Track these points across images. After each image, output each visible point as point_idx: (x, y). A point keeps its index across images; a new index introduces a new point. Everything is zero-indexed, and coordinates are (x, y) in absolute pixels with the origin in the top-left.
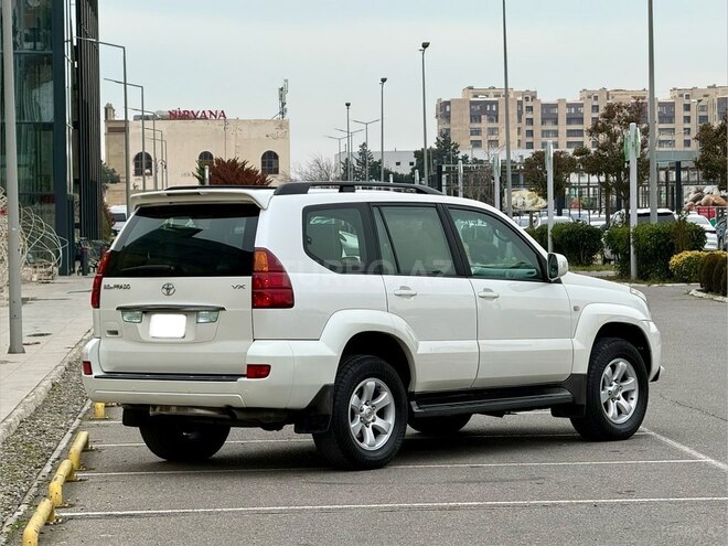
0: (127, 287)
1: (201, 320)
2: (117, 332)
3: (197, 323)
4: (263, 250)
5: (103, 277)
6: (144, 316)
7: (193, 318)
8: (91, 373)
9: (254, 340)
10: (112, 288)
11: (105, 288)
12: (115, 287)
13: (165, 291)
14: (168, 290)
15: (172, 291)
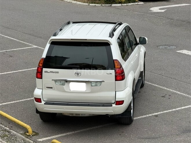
2: (52, 88)
3: (92, 86)
4: (116, 60)
5: (43, 68)
6: (66, 83)
7: (90, 85)
8: (41, 102)
9: (116, 92)
10: (49, 72)
11: (45, 72)
12: (50, 72)
13: (76, 75)
14: (78, 74)
15: (80, 75)
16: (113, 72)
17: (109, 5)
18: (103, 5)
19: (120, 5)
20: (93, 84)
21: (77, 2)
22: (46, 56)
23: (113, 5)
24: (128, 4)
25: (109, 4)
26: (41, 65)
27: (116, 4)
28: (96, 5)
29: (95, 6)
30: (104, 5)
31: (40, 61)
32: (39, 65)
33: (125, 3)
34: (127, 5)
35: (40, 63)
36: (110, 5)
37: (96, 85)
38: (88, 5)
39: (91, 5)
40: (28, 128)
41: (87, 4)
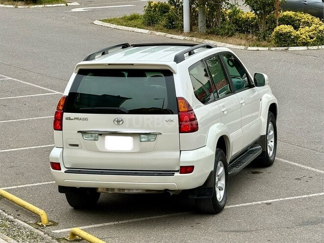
0: (86, 119)
1: (143, 140)
2: (77, 145)
3: (141, 141)
4: (182, 99)
5: (63, 112)
6: (99, 137)
7: (137, 139)
8: (60, 170)
9: (180, 151)
10: (72, 119)
11: (67, 119)
12: (75, 119)
13: (116, 123)
14: (118, 122)
15: (121, 123)
16: (175, 117)
17: (283, 48)
18: (272, 49)
19: (305, 48)
20: (143, 138)
21: (226, 44)
22: (70, 94)
23: (291, 49)
24: (320, 47)
25: (284, 46)
26: (61, 108)
27: (297, 46)
28: (260, 48)
29: (258, 50)
30: (274, 48)
31: (60, 101)
32: (58, 108)
33: (315, 45)
34: (318, 49)
35: (59, 104)
36: (286, 48)
37: (149, 141)
38: (245, 49)
39: (249, 48)
40: (40, 214)
41: (243, 47)
